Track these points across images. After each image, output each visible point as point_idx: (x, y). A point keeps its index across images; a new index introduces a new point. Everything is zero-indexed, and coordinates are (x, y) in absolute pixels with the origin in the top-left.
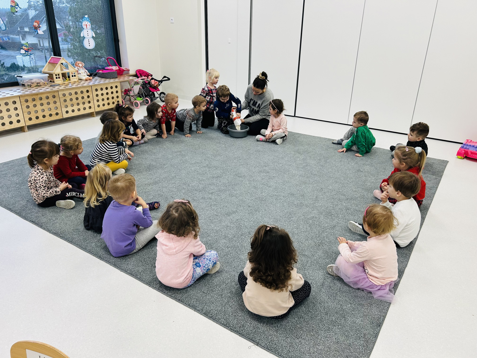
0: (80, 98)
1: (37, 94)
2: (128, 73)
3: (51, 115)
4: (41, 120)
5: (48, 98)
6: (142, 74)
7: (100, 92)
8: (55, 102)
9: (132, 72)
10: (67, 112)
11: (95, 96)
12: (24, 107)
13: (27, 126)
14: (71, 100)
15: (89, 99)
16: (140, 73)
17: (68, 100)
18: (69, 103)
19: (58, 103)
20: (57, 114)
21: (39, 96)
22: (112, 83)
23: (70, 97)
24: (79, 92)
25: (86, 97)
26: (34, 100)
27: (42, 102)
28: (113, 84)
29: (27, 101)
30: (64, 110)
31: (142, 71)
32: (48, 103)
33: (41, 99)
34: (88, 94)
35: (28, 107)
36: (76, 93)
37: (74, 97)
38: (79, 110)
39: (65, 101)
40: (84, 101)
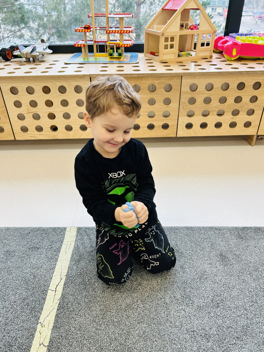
0: (231, 100)
8: (167, 102)
17: (200, 100)
18: (199, 107)
19: (174, 105)
23: (207, 94)
25: (246, 99)
30: (184, 120)
37: (216, 94)
39: (192, 101)
40: (240, 107)
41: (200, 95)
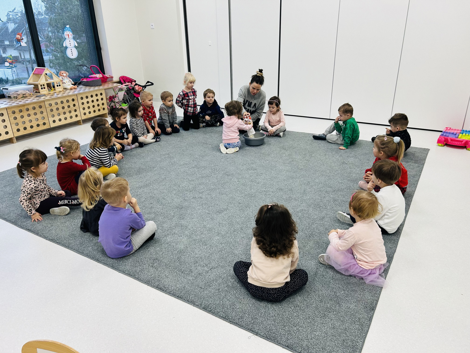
0: (66, 107)
1: (24, 106)
2: (112, 80)
3: (38, 125)
4: (29, 131)
5: (34, 108)
6: (126, 80)
7: (85, 100)
8: (42, 112)
9: (116, 79)
10: (54, 121)
11: (80, 104)
12: (12, 119)
13: (15, 137)
14: (58, 109)
15: (75, 108)
16: (123, 80)
17: (54, 109)
18: (55, 112)
19: (45, 114)
20: (44, 124)
21: (26, 107)
22: (97, 90)
23: (57, 106)
24: (65, 101)
25: (72, 106)
26: (21, 111)
27: (28, 112)
28: (98, 92)
29: (14, 113)
30: (51, 119)
31: (126, 77)
32: (35, 114)
33: (28, 110)
34: (74, 103)
35: (15, 118)
36: (62, 102)
37: (60, 106)
38: (66, 119)
39: (52, 110)
40: (71, 109)
41: (54, 107)
